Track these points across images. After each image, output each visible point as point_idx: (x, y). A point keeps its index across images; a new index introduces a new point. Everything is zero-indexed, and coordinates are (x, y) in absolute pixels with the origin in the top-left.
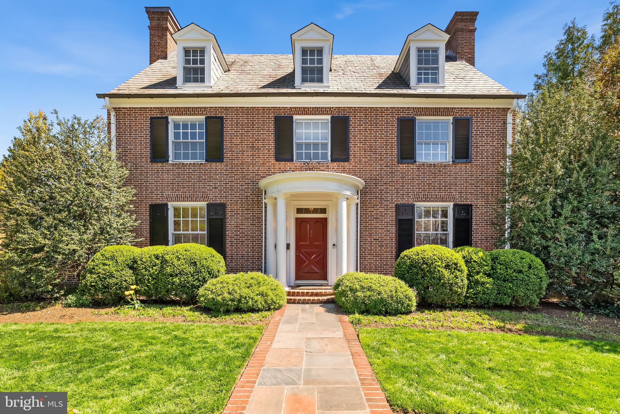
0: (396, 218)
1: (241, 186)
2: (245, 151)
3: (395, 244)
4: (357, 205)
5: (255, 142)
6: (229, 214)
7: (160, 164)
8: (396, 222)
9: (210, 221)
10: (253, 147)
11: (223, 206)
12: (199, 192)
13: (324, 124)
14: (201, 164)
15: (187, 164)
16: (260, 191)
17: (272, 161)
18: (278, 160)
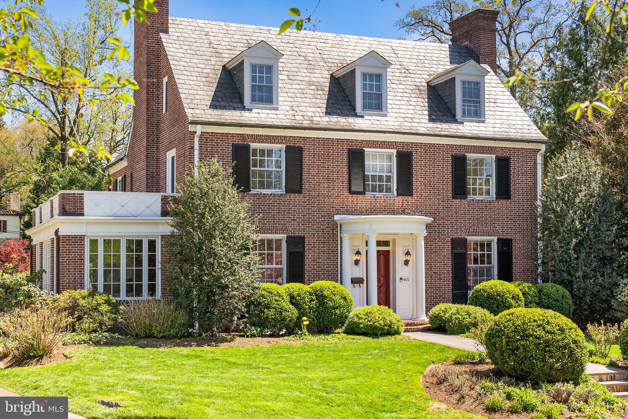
0: (452, 252)
1: (318, 218)
2: (321, 183)
3: (452, 277)
5: (330, 174)
6: (307, 247)
8: (452, 256)
9: (289, 254)
10: (328, 179)
11: (302, 239)
12: (279, 224)
13: (389, 157)
14: (281, 195)
15: (268, 194)
16: (335, 223)
17: (346, 193)
18: (351, 192)
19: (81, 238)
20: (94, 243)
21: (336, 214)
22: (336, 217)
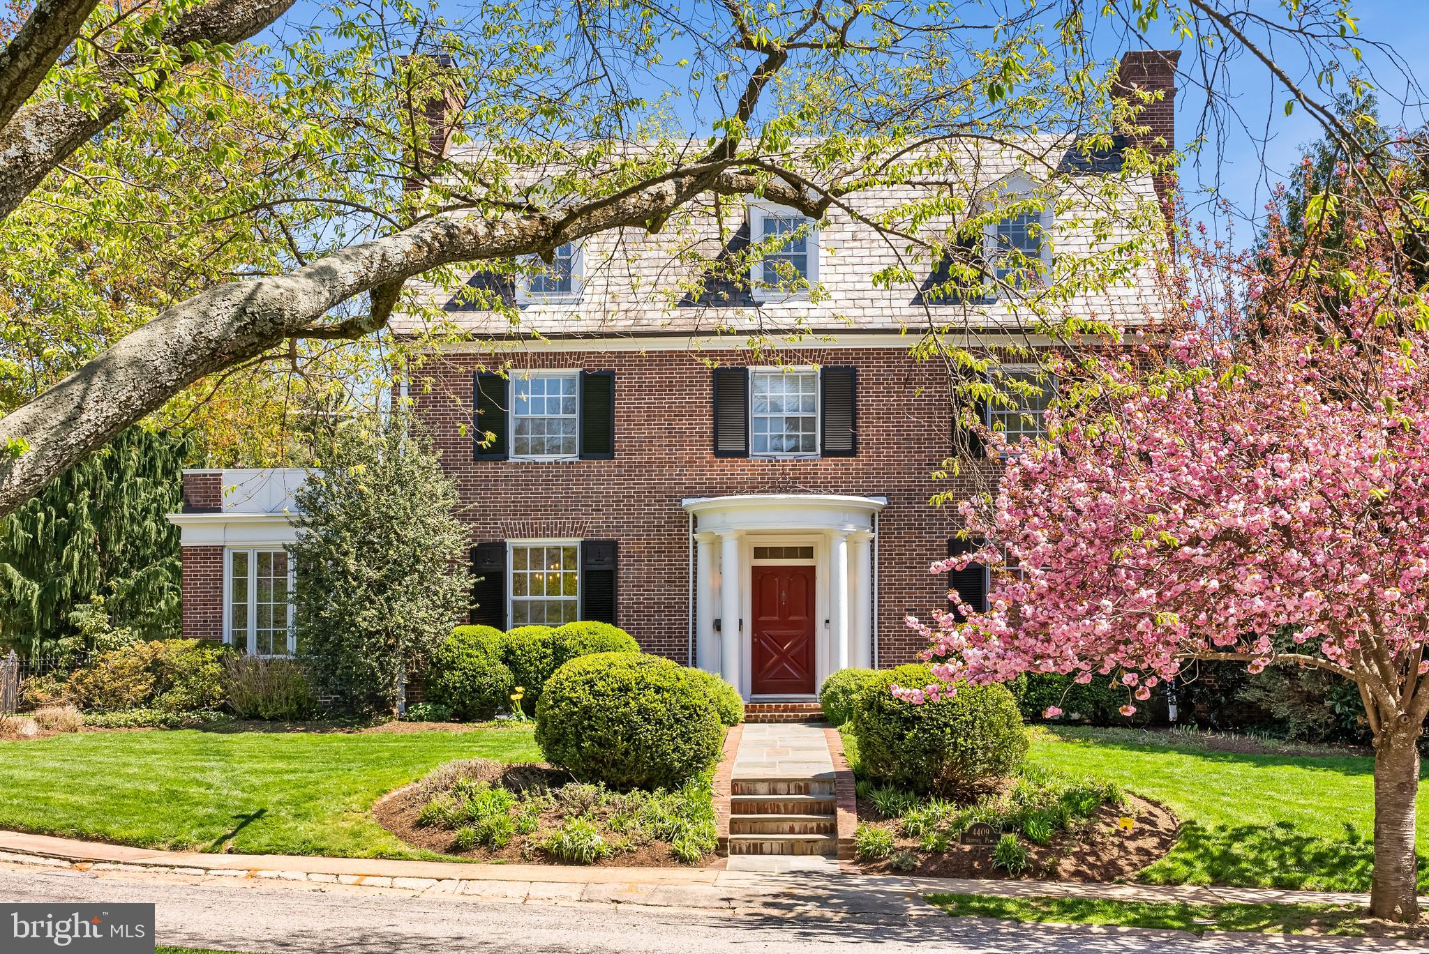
1: (648, 505)
2: (654, 437)
4: (872, 541)
5: (674, 420)
6: (623, 560)
7: (491, 465)
8: (949, 576)
9: (587, 575)
10: (670, 430)
11: (613, 546)
12: (567, 519)
13: (808, 379)
14: (571, 463)
15: (543, 463)
16: (683, 514)
17: (708, 455)
18: (718, 453)
19: (218, 551)
20: (240, 559)
21: (687, 497)
22: (685, 502)
